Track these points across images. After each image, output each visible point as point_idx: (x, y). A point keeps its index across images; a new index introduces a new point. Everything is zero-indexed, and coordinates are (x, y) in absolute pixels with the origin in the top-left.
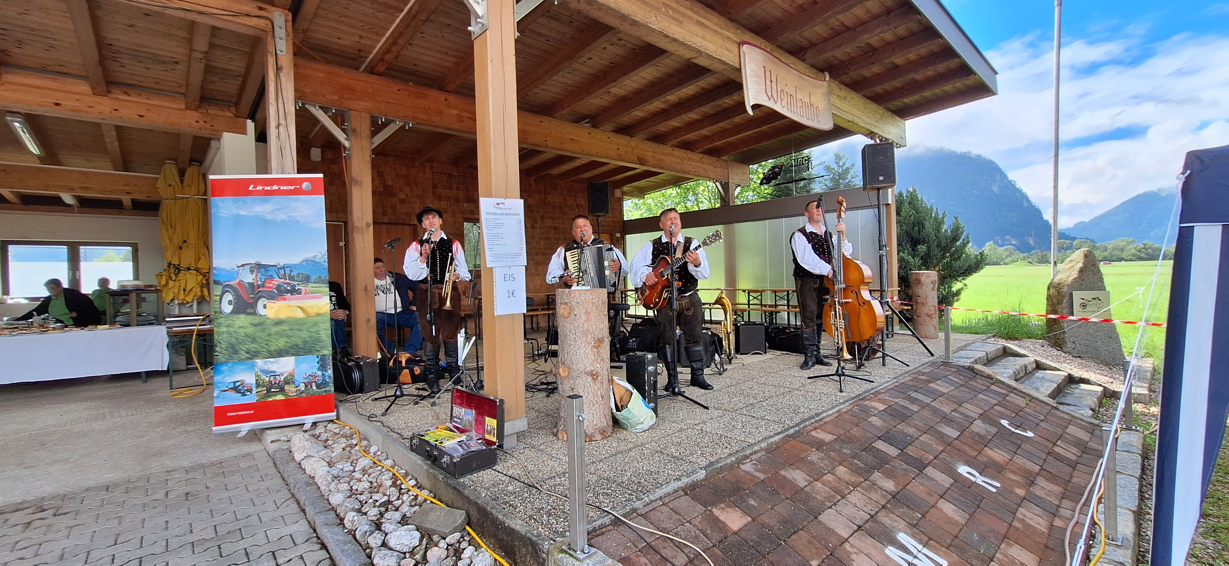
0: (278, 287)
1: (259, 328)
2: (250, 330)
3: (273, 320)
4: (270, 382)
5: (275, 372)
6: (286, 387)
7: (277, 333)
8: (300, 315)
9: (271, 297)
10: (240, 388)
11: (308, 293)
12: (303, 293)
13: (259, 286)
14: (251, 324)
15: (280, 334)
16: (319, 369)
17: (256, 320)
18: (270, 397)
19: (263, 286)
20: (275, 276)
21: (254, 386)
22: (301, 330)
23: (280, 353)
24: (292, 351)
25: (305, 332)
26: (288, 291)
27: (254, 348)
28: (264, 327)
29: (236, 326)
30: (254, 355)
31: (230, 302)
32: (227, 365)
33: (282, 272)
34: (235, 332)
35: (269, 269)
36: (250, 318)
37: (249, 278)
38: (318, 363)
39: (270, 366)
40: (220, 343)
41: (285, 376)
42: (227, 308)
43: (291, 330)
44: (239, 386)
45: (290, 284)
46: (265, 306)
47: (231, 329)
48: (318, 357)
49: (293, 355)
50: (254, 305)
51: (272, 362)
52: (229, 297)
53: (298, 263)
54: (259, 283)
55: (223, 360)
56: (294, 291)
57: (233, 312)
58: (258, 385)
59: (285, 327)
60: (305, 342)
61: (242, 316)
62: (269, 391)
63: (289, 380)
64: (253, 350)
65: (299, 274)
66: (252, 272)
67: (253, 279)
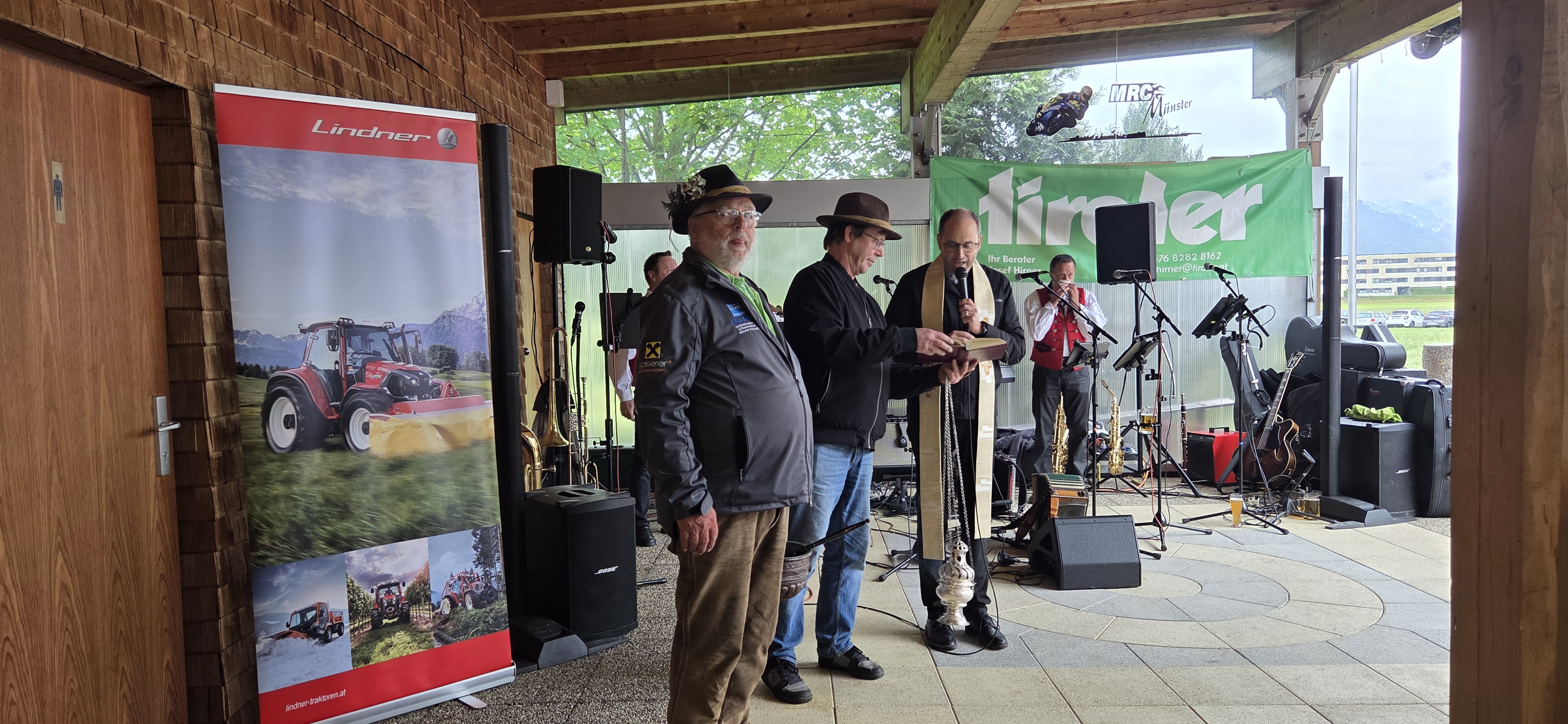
0: (393, 379)
1: (355, 480)
2: (335, 487)
3: (383, 460)
5: (387, 577)
6: (413, 611)
7: (393, 491)
8: (438, 444)
9: (379, 406)
10: (317, 624)
11: (454, 394)
12: (443, 393)
13: (351, 380)
14: (338, 472)
15: (399, 493)
17: (349, 461)
19: (359, 378)
20: (385, 354)
21: (346, 618)
24: (421, 528)
25: (450, 485)
26: (412, 391)
27: (346, 530)
28: (366, 477)
29: (302, 480)
32: (285, 571)
33: (399, 344)
34: (303, 495)
37: (326, 359)
38: (474, 548)
39: (378, 564)
40: (270, 525)
41: (408, 584)
42: (283, 436)
43: (420, 480)
44: (314, 618)
45: (416, 373)
46: (366, 429)
47: (295, 489)
48: (474, 536)
50: (341, 426)
51: (383, 555)
52: (285, 407)
53: (431, 322)
54: (352, 371)
56: (424, 390)
57: (296, 446)
58: (354, 614)
59: (408, 476)
60: (452, 509)
61: (317, 455)
62: (376, 625)
63: (420, 593)
64: (341, 532)
65: (433, 349)
66: (333, 344)
67: (337, 362)
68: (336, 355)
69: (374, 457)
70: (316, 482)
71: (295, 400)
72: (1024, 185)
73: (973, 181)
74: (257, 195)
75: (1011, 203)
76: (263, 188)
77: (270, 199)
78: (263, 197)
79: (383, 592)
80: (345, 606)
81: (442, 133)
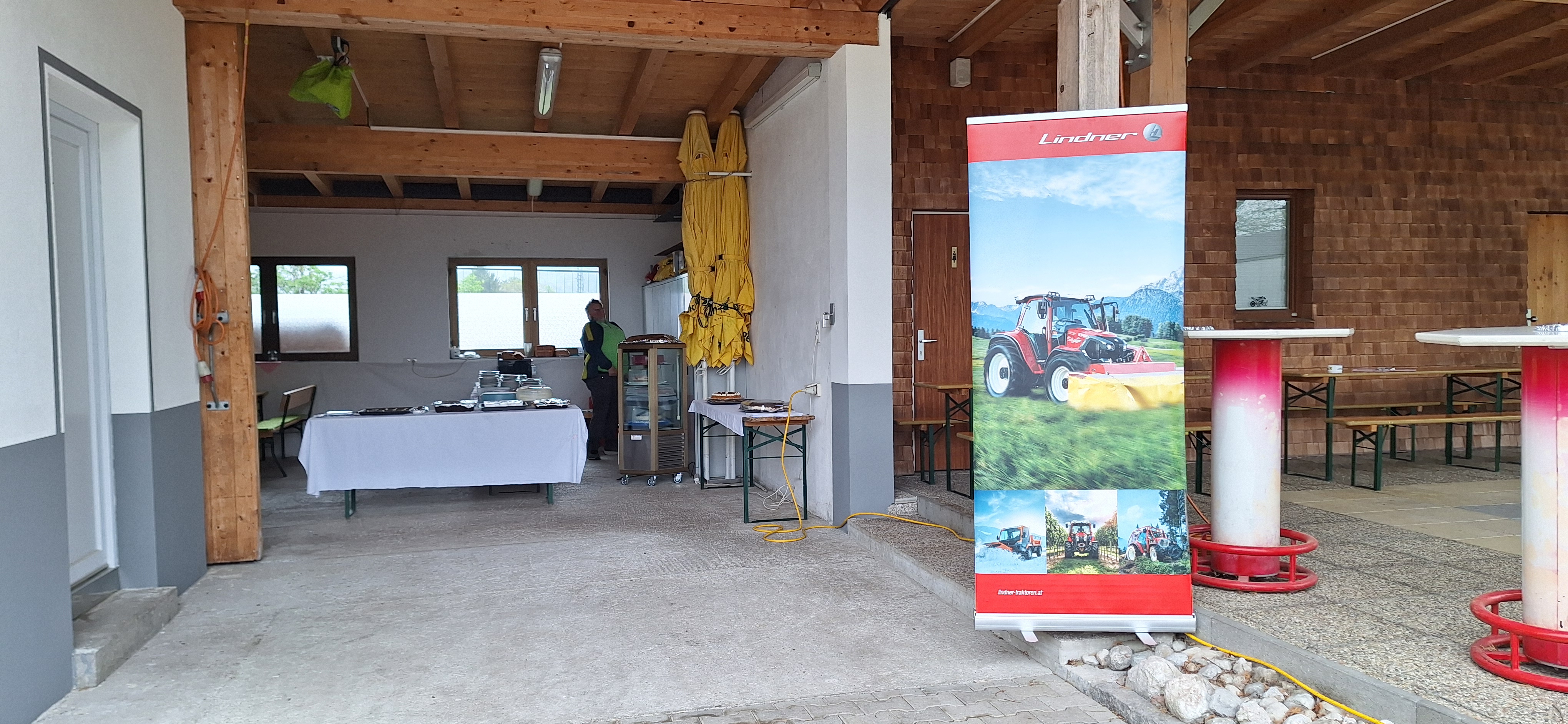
0: (1091, 344)
1: (1055, 426)
2: (1039, 430)
3: (1079, 412)
4: (1072, 536)
5: (1080, 517)
6: (1102, 551)
7: (1087, 439)
8: (1129, 404)
9: (1077, 365)
10: (1020, 542)
11: (1148, 360)
12: (1137, 358)
13: (1055, 343)
14: (1041, 418)
15: (1092, 442)
16: (1165, 520)
17: (1050, 410)
18: (1071, 566)
19: (1063, 341)
20: (1085, 322)
21: (1043, 543)
22: (1130, 436)
23: (1092, 481)
24: (1113, 477)
25: (1139, 440)
26: (1107, 355)
27: (1045, 465)
28: (1064, 424)
29: (1014, 421)
30: (1044, 480)
31: (1003, 373)
32: (998, 496)
33: (1098, 313)
34: (1012, 432)
35: (1074, 307)
36: (1038, 407)
37: (1035, 325)
38: (1162, 507)
39: (1072, 505)
40: (985, 451)
41: (1099, 527)
42: (999, 385)
43: (1112, 433)
44: (1018, 538)
45: (1112, 339)
46: (1065, 384)
47: (1006, 426)
48: (1162, 495)
49: (1115, 485)
50: (1045, 381)
51: (1076, 497)
52: (1001, 361)
53: (1128, 294)
54: (1056, 335)
55: (992, 485)
56: (1120, 355)
57: (1009, 393)
58: (1051, 541)
59: (1101, 428)
60: (1138, 461)
61: (1025, 401)
62: (1069, 555)
63: (1109, 537)
64: (1043, 470)
65: (1129, 319)
66: (1042, 313)
67: (1044, 328)
68: (1044, 322)
69: (1072, 409)
70: (1022, 423)
71: (1009, 356)
79: (1075, 530)
80: (1043, 533)
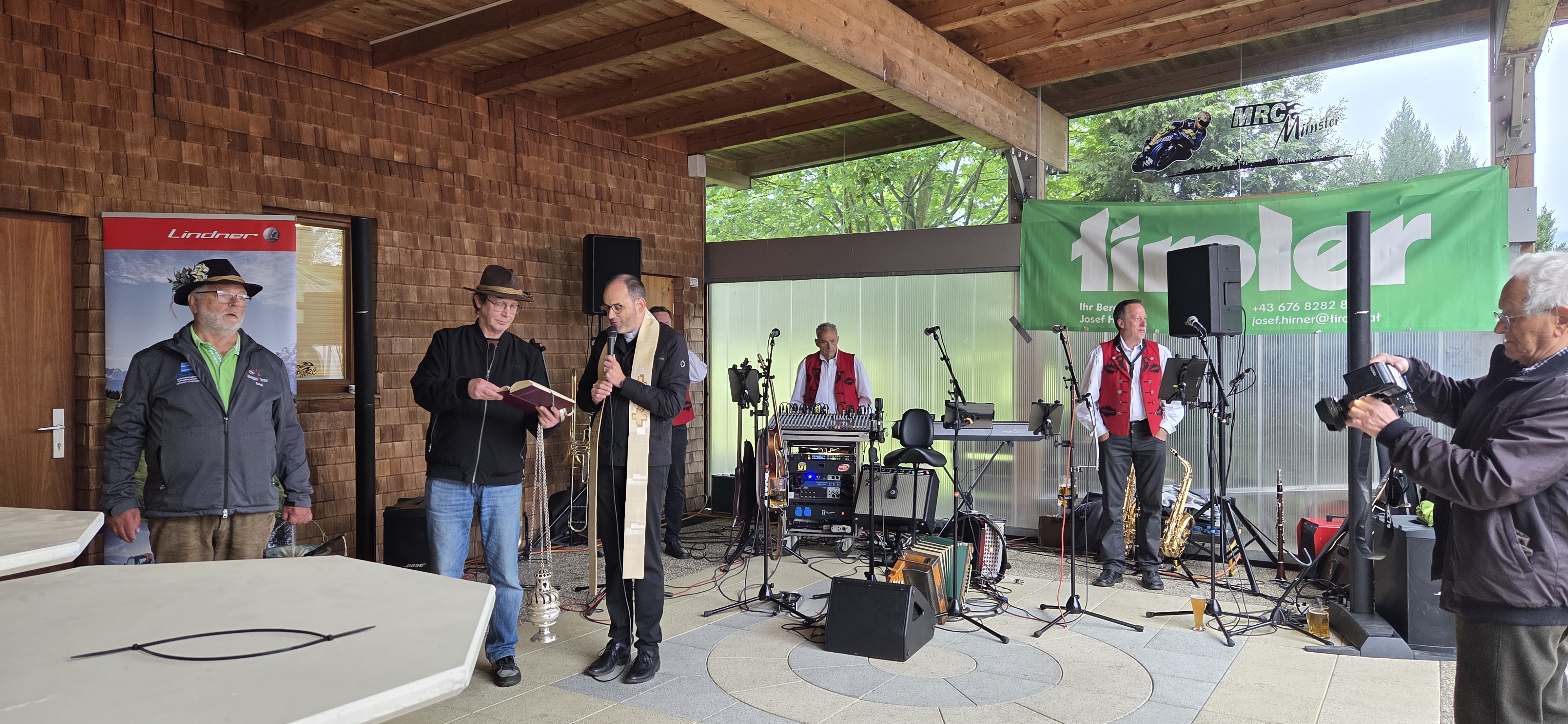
72: (1121, 227)
73: (1064, 224)
74: (126, 281)
75: (1103, 247)
76: (130, 276)
77: (135, 283)
78: (130, 282)
81: (267, 232)
